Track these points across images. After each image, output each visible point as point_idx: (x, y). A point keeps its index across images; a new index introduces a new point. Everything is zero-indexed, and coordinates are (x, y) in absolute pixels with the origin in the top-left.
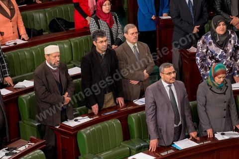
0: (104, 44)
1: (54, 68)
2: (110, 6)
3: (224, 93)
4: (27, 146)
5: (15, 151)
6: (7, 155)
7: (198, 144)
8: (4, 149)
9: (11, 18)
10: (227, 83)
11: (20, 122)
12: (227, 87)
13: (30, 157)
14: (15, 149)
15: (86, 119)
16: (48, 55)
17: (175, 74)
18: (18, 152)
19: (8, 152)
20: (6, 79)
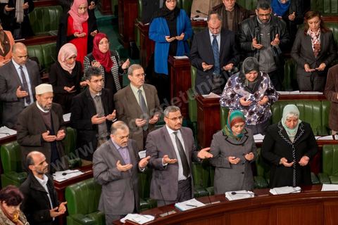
0: (100, 83)
1: (45, 110)
2: (108, 44)
3: (243, 145)
7: (204, 205)
10: (247, 133)
12: (248, 137)
15: (76, 173)
16: (40, 95)
17: (181, 120)
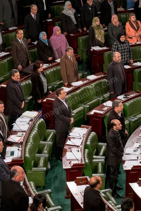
4: (135, 94)
5: (128, 96)
6: (124, 98)
8: (123, 95)
9: (137, 31)
11: (133, 82)
13: (135, 100)
14: (129, 95)
18: (130, 97)
19: (125, 96)
20: (131, 60)
